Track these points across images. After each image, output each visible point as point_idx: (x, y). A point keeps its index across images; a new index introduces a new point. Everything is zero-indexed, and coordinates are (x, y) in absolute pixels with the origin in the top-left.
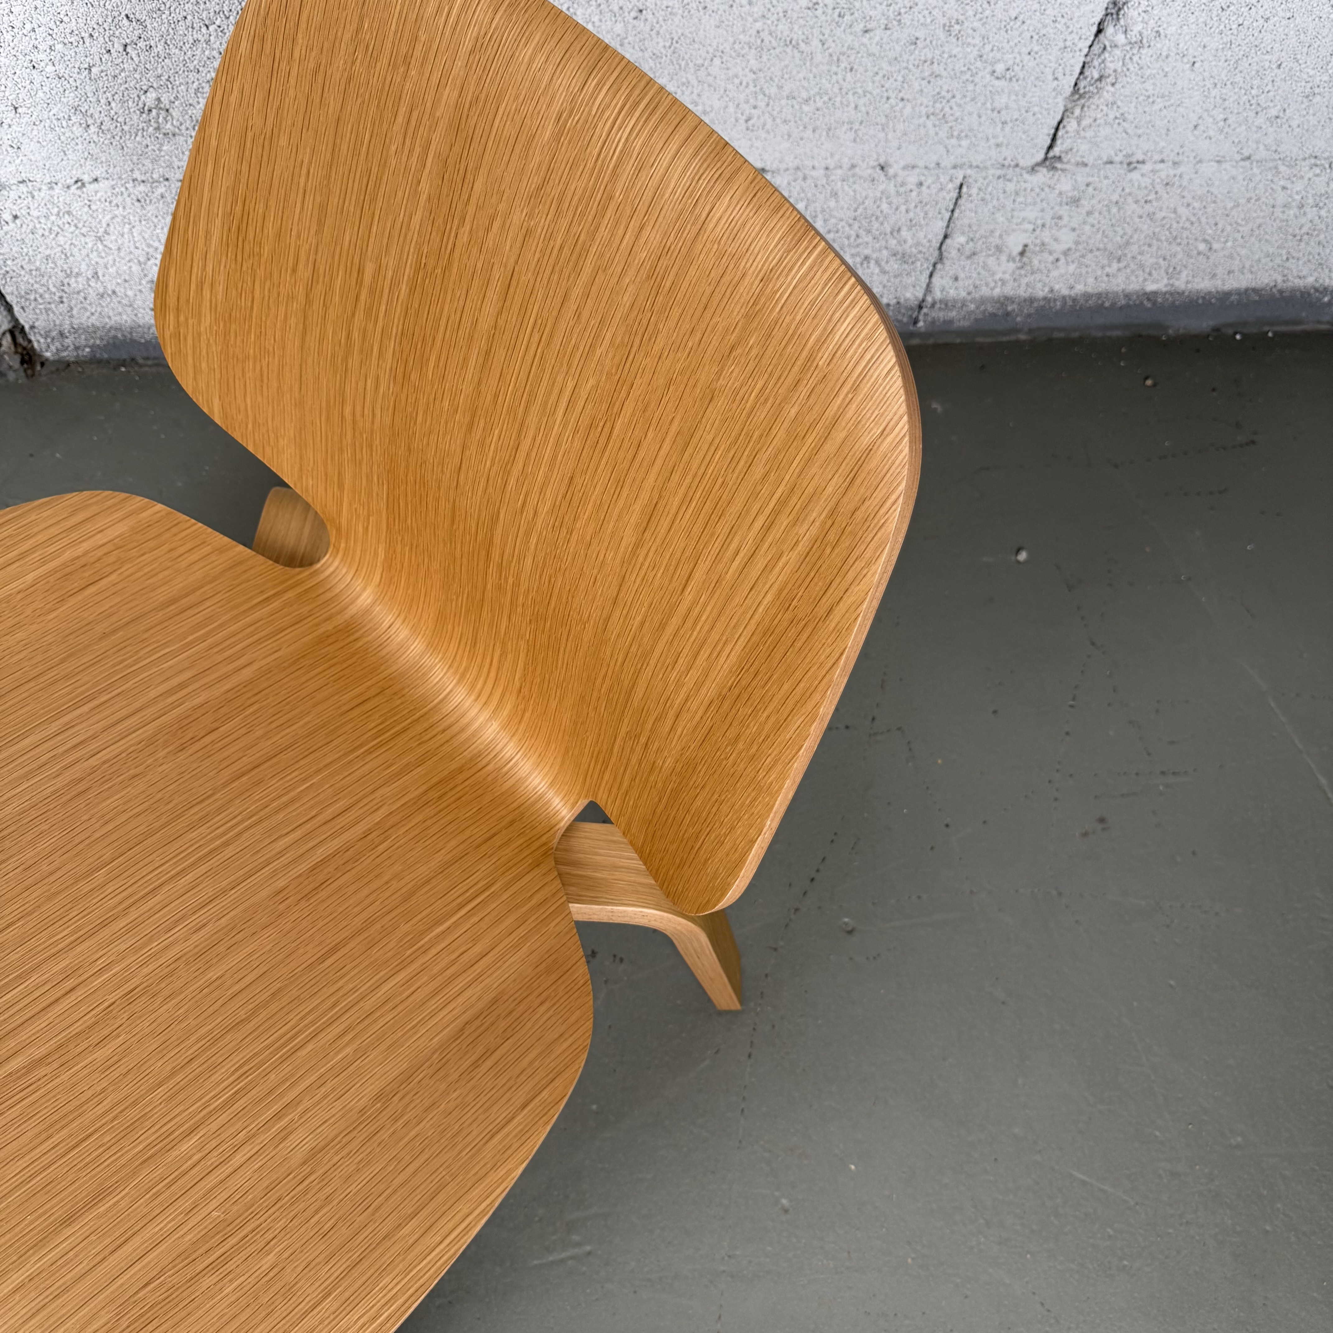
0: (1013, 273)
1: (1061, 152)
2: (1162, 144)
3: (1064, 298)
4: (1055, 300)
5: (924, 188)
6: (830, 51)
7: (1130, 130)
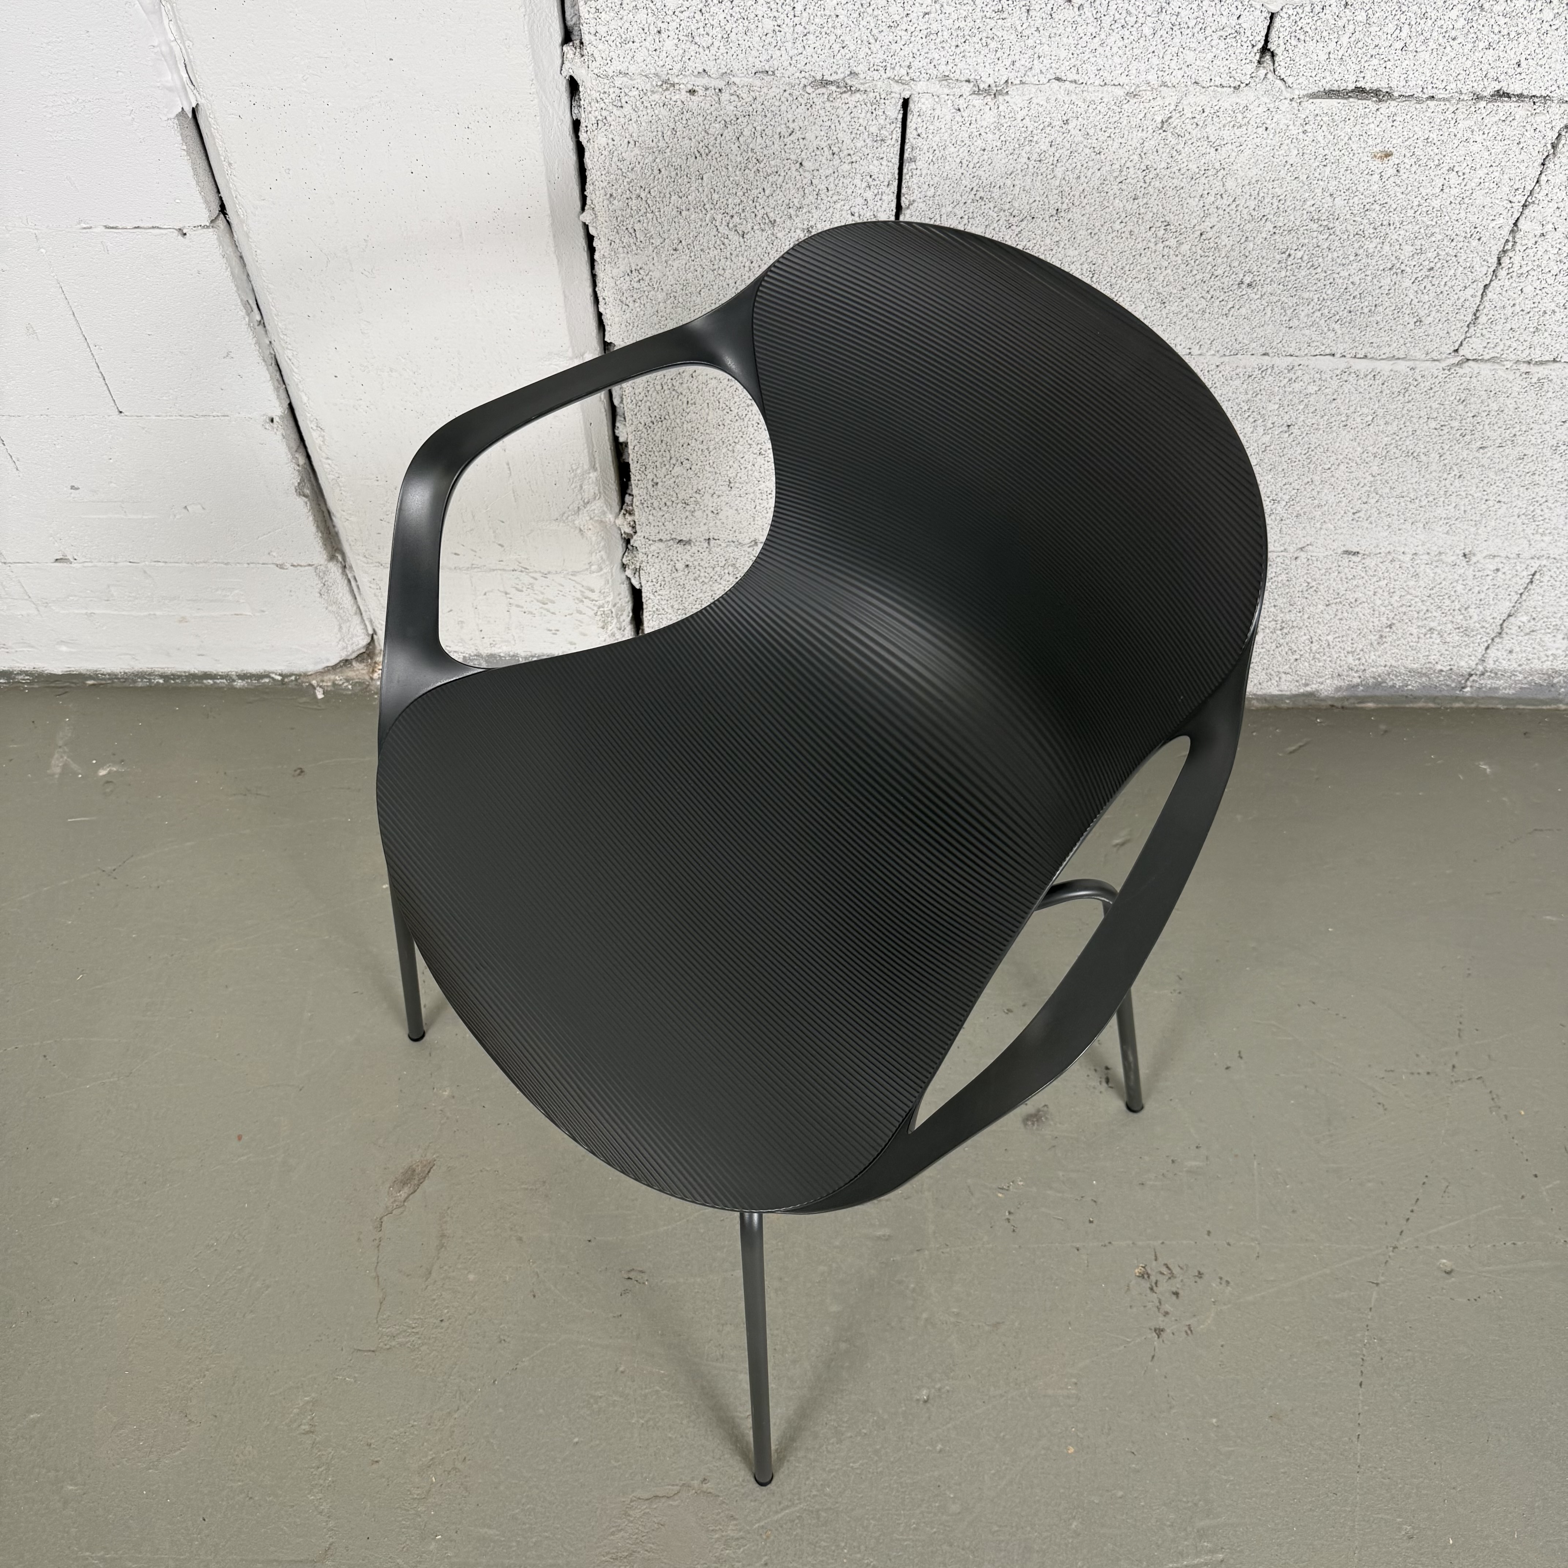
5: (1500, 573)
6: (1446, 462)
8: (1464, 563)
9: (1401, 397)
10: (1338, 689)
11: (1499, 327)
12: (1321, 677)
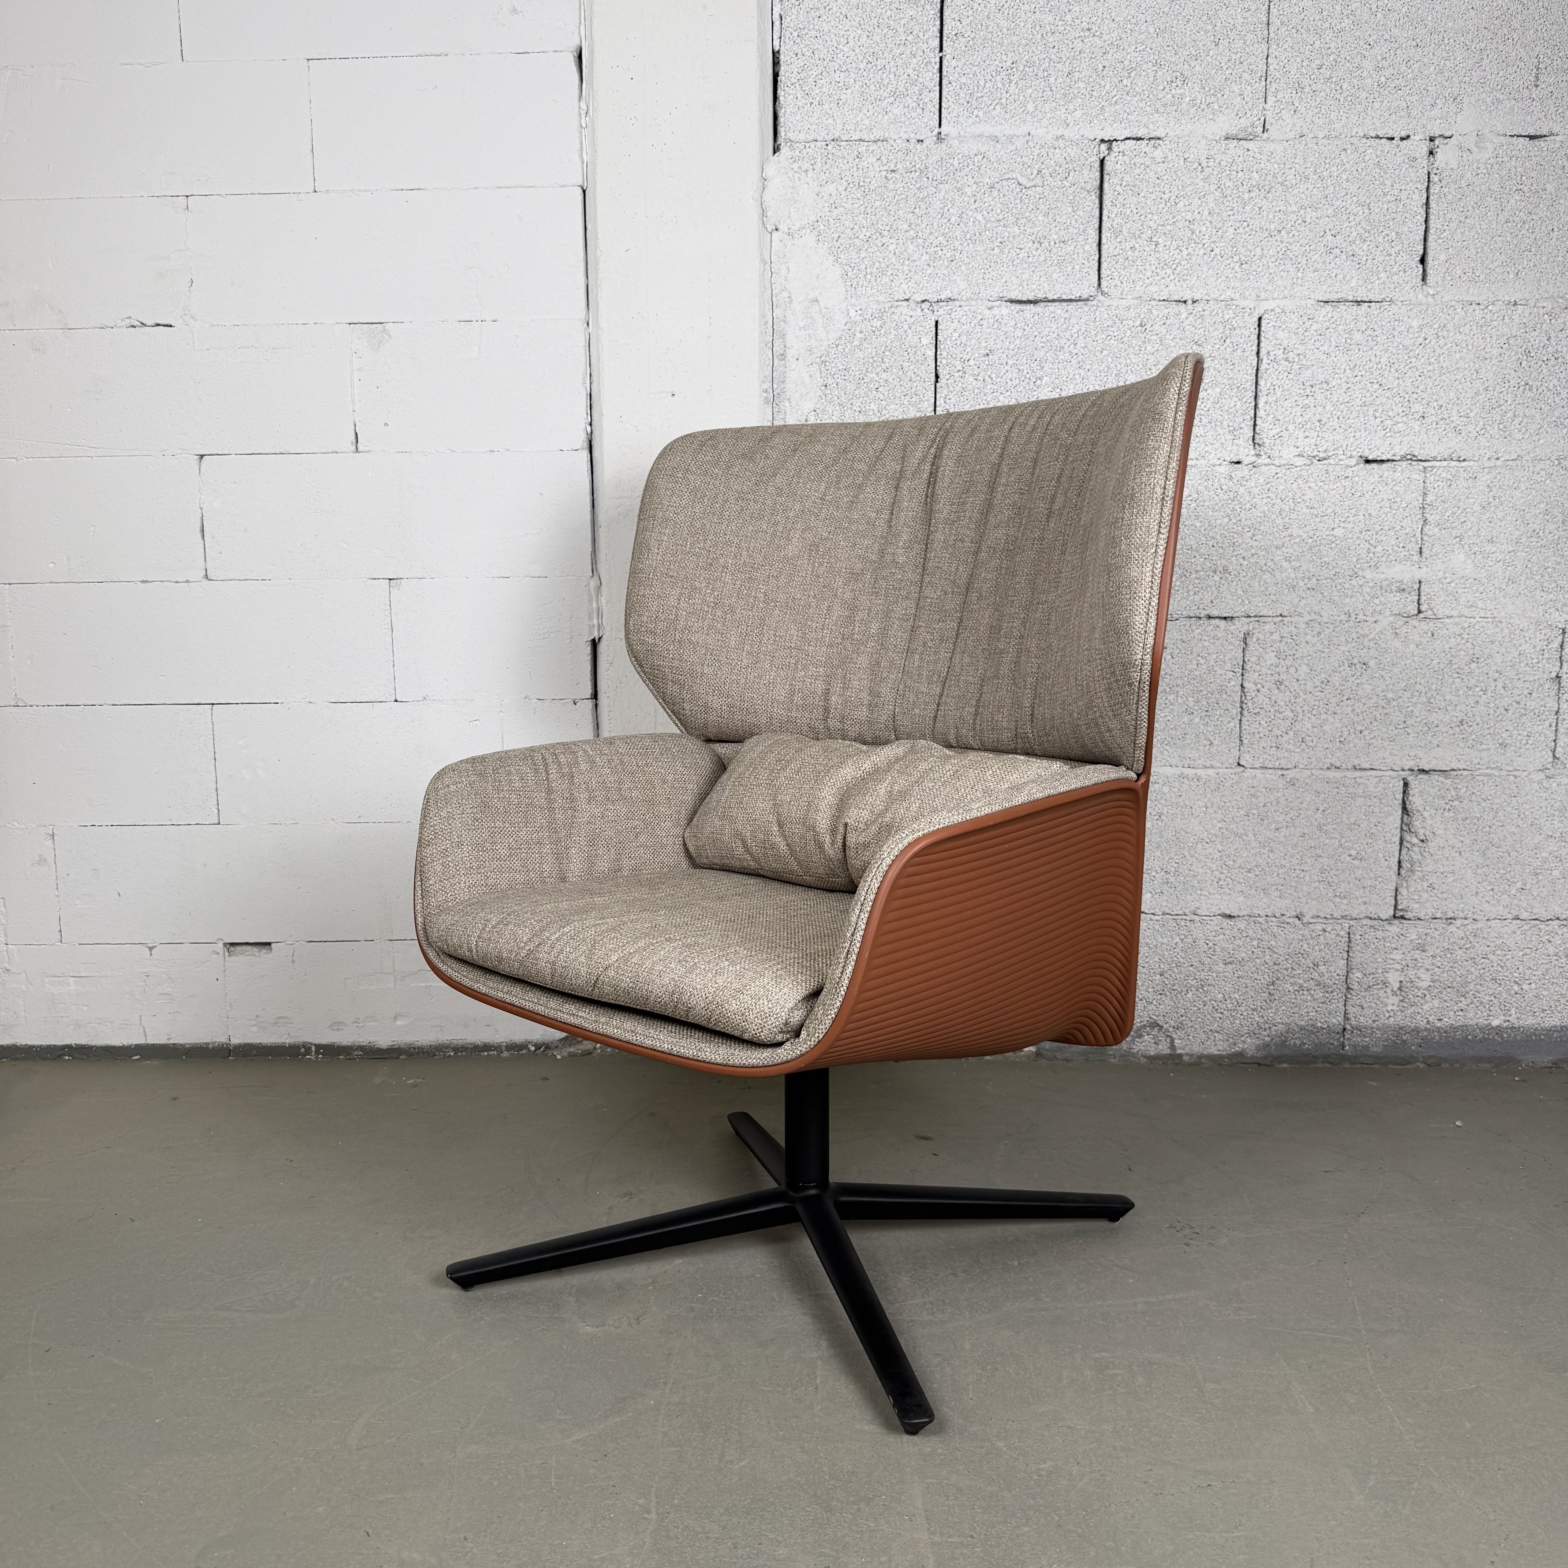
0: (1398, 1006)
1: (1402, 910)
2: (1462, 906)
3: (1438, 1029)
4: (1433, 1031)
5: (1327, 934)
6: (1260, 840)
7: (1439, 895)
8: (1301, 926)
9: (1217, 793)
10: (1258, 1048)
12: (1242, 1036)
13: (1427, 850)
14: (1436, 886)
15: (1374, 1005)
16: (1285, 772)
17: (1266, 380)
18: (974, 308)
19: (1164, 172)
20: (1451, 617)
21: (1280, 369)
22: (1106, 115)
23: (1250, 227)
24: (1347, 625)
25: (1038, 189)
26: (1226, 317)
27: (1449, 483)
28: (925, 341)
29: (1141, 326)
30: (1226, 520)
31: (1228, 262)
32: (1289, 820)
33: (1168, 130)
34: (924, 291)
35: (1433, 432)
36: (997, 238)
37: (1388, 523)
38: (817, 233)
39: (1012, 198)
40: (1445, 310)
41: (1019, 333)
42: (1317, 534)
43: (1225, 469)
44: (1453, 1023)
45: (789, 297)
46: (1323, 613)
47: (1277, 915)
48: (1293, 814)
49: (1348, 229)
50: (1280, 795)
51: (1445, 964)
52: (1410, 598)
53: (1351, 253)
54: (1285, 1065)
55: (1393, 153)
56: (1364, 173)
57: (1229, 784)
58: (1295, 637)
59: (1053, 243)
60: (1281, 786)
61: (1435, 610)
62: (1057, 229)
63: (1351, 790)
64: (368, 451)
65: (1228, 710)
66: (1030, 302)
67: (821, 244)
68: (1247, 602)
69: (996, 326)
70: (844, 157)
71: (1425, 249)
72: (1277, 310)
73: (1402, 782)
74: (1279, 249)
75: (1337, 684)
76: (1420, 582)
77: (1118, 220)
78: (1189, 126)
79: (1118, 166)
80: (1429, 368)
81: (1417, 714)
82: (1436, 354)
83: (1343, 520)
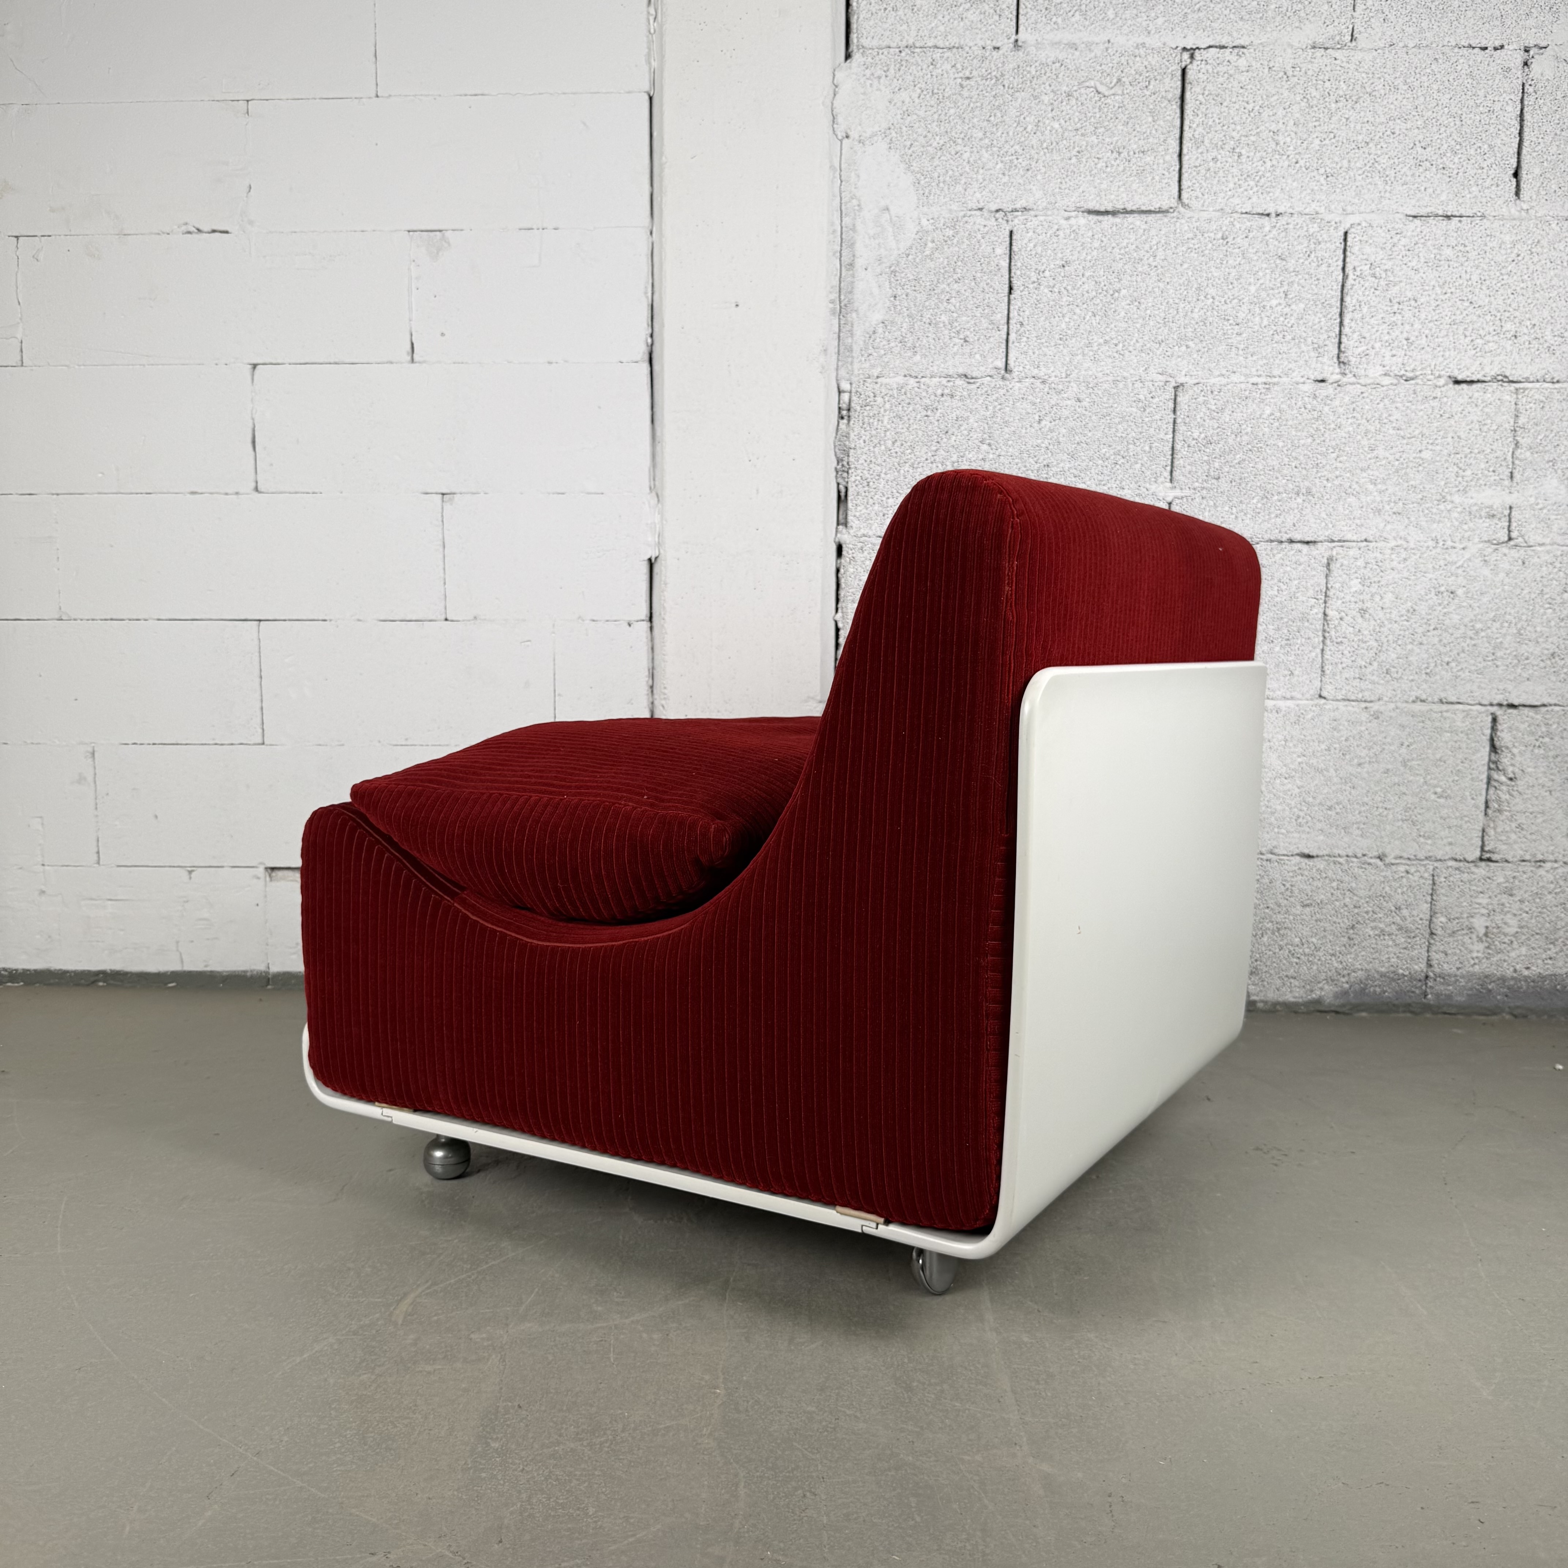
0: (1484, 953)
1: (1489, 852)
2: (1552, 848)
3: (1526, 978)
4: (1520, 981)
5: (1410, 876)
6: (1341, 776)
7: (1529, 837)
8: (1383, 867)
9: (1297, 726)
10: (1336, 996)
11: (1338, 677)
12: (1319, 982)
13: (1515, 788)
14: (1524, 827)
15: (1458, 952)
16: (1368, 705)
17: (1352, 296)
18: (1050, 218)
19: (1248, 81)
20: (1543, 545)
21: (1367, 285)
22: (1189, 22)
23: (1337, 138)
24: (1434, 551)
25: (1117, 97)
26: (1311, 231)
27: (1542, 405)
28: (999, 251)
29: (1223, 238)
30: (1310, 440)
31: (1313, 174)
32: (1372, 755)
33: (1252, 38)
34: (998, 200)
35: (1525, 352)
36: (1074, 148)
37: (1478, 446)
38: (888, 141)
39: (1091, 108)
40: (1540, 226)
41: (1096, 244)
42: (1404, 456)
43: (1309, 387)
44: (1542, 971)
45: (859, 205)
46: (1409, 538)
47: (1359, 855)
48: (1377, 749)
49: (1439, 141)
50: (1363, 728)
51: (1534, 909)
52: (1500, 524)
53: (1441, 166)
54: (1364, 1014)
55: (1486, 63)
56: (1455, 83)
57: (1309, 716)
58: (1380, 564)
59: (1132, 153)
60: (1364, 719)
61: (1526, 538)
62: (1136, 139)
63: (1437, 724)
64: (424, 362)
65: (1309, 638)
66: (1107, 213)
67: (892, 151)
68: (1330, 526)
69: (1072, 237)
70: (917, 64)
71: (1519, 162)
72: (1364, 224)
73: (1490, 718)
74: (1366, 161)
75: (1423, 613)
76: (1511, 508)
77: (1200, 129)
78: (1275, 33)
79: (1201, 75)
80: (1522, 285)
81: (1507, 646)
82: (1530, 271)
83: (1431, 442)
